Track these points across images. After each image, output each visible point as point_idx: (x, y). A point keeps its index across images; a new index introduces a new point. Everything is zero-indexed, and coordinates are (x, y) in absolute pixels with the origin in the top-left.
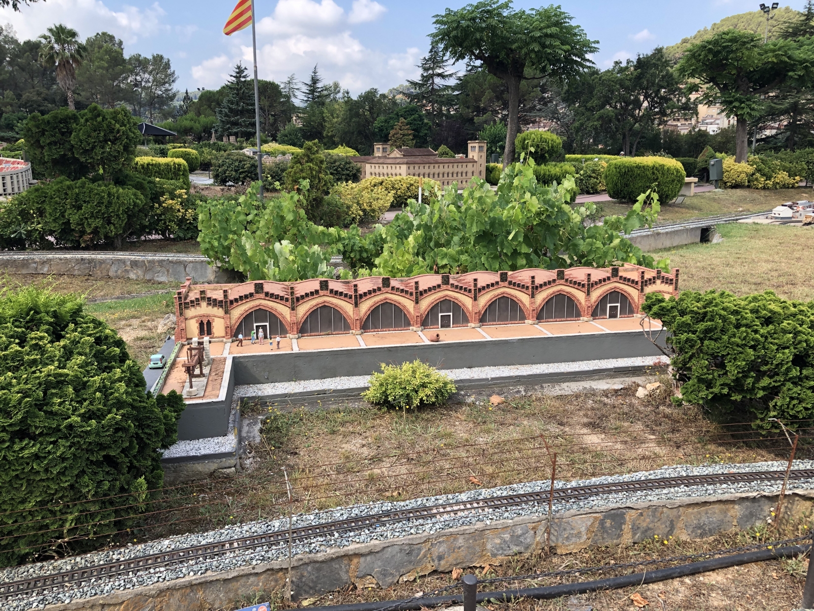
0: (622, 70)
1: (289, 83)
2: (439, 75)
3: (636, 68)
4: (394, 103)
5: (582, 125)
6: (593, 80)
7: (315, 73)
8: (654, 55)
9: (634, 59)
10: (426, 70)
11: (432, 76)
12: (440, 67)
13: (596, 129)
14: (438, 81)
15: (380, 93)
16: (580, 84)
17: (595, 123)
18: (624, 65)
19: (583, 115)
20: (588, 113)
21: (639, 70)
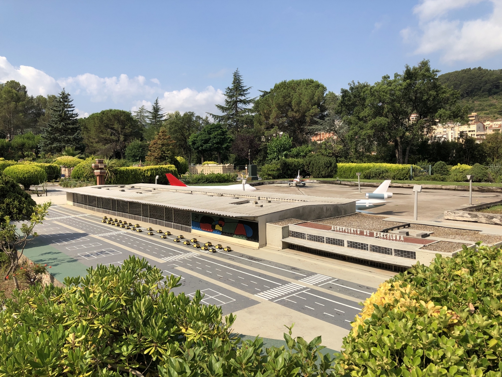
0: (390, 84)
1: (141, 112)
2: (241, 101)
3: (405, 79)
4: (207, 123)
5: (356, 134)
6: (364, 92)
7: (157, 104)
8: (420, 68)
9: (402, 72)
10: (230, 97)
11: (236, 102)
12: (242, 95)
13: (369, 137)
14: (240, 105)
15: (195, 115)
16: (352, 96)
17: (369, 131)
18: (392, 78)
19: (356, 124)
20: (361, 123)
21: (408, 81)
